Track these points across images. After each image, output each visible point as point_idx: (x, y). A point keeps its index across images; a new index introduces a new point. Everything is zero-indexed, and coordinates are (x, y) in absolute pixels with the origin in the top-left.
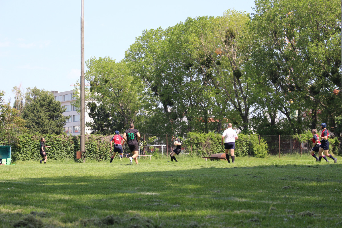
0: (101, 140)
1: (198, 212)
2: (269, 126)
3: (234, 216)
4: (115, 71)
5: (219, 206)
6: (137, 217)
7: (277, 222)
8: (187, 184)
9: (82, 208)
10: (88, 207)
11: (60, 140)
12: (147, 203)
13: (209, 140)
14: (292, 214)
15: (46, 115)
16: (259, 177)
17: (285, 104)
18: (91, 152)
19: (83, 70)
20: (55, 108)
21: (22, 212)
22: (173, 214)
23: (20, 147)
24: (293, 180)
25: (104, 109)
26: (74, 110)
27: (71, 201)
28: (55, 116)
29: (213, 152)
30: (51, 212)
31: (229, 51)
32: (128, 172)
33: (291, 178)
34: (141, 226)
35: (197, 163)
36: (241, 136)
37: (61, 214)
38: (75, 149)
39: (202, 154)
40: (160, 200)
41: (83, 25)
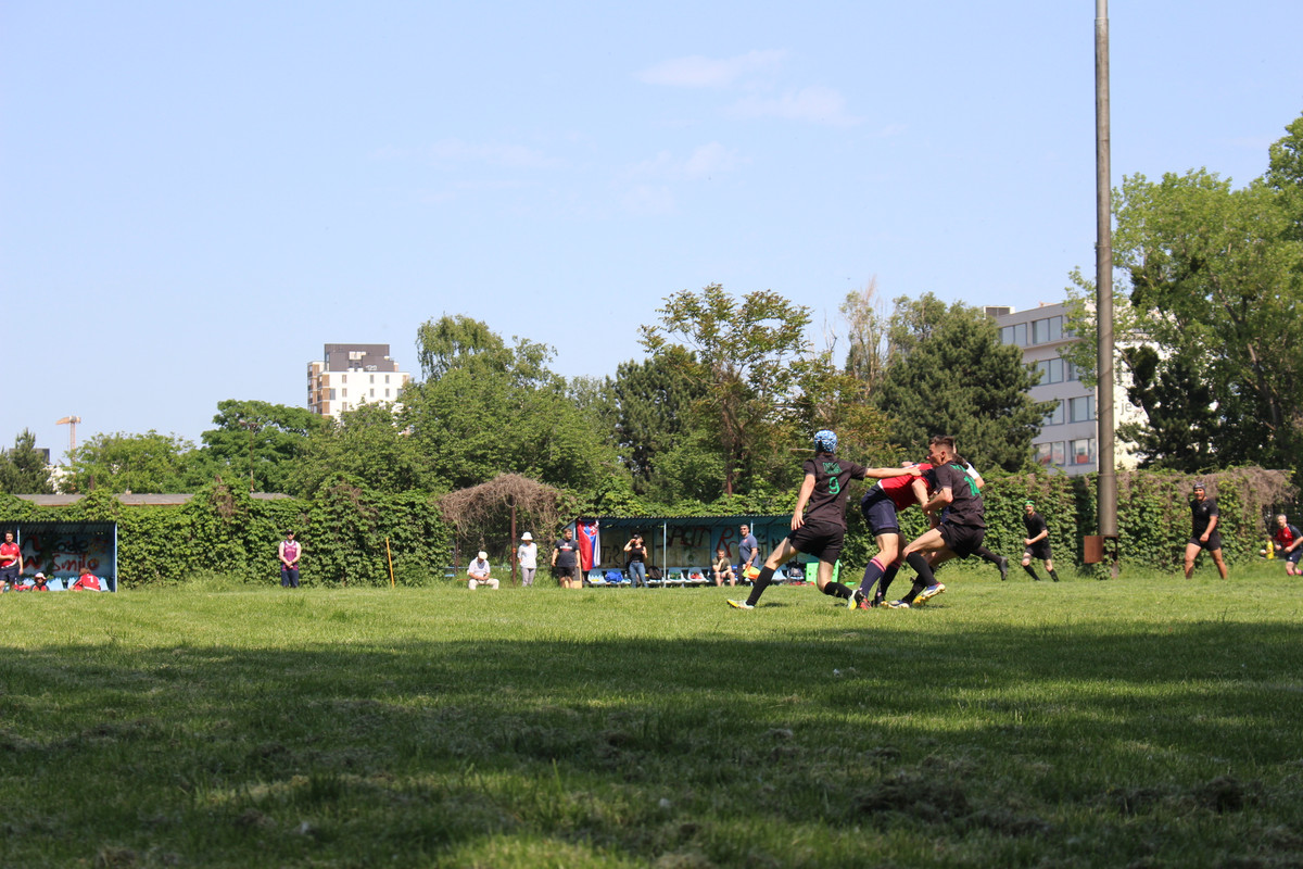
0: (1178, 493)
11: (1019, 491)
15: (964, 400)
18: (1139, 538)
19: (1105, 226)
20: (998, 372)
25: (1187, 372)
26: (1071, 378)
28: (998, 401)
38: (1078, 527)
41: (1105, 54)
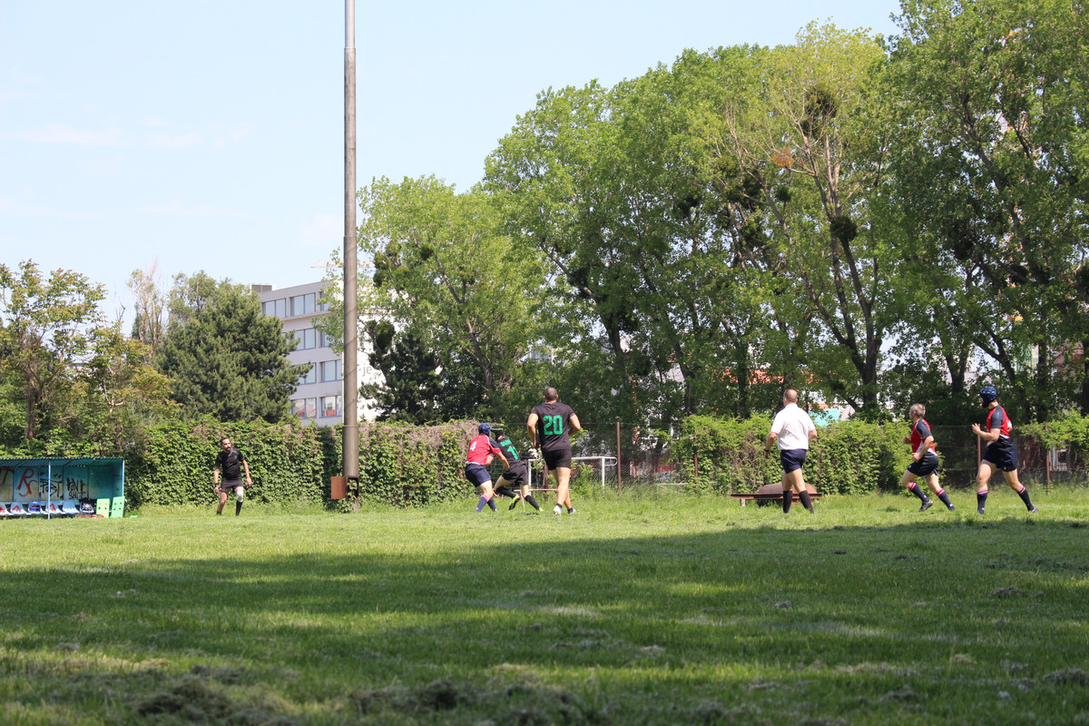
0: (409, 441)
1: (722, 670)
2: (945, 395)
3: (838, 683)
4: (453, 220)
5: (789, 651)
6: (528, 685)
7: (977, 704)
8: (685, 581)
9: (353, 656)
10: (372, 653)
11: (278, 439)
12: (558, 639)
13: (753, 439)
14: (1026, 679)
15: (233, 362)
16: (915, 558)
17: (998, 327)
18: (376, 479)
19: (351, 220)
20: (262, 339)
21: (166, 668)
22: (644, 677)
23: (153, 463)
24: (1025, 569)
25: (418, 341)
26: (322, 345)
27: (318, 631)
28: (262, 364)
29: (766, 480)
30: (255, 668)
31: (815, 156)
32: (496, 541)
33: (1019, 562)
34: (543, 712)
35: (715, 515)
36: (854, 429)
37: (288, 675)
38: (326, 469)
39: (729, 486)
40: (599, 631)
41: (352, 77)
